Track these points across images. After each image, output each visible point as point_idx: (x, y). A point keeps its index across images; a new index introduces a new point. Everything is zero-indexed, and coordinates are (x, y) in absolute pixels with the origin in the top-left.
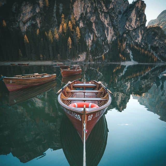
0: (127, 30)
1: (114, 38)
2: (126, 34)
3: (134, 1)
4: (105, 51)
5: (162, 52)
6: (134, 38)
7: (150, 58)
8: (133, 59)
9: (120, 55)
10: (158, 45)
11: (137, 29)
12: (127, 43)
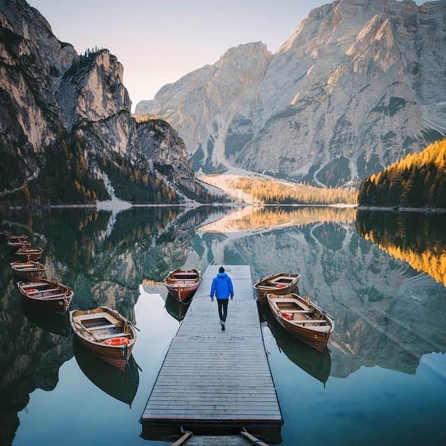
0: (84, 120)
1: (50, 139)
2: (84, 131)
3: (91, 51)
4: (28, 174)
5: (182, 178)
6: (107, 142)
7: (159, 193)
8: (117, 196)
9: (79, 186)
10: (169, 160)
11: (110, 121)
12: (90, 155)
